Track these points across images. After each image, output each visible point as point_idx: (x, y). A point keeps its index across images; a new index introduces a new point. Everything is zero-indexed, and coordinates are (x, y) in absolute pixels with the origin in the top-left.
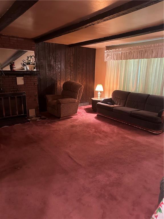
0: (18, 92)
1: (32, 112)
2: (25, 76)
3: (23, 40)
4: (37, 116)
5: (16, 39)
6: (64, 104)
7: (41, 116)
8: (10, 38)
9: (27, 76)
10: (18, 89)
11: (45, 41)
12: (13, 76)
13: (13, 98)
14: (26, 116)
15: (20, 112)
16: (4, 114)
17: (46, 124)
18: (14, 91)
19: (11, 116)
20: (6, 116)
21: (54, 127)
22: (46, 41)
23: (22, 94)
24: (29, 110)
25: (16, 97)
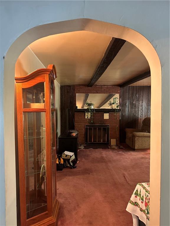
0: (104, 124)
1: (113, 142)
2: (110, 113)
3: (111, 86)
4: (117, 145)
5: (106, 86)
6: (138, 137)
7: (120, 146)
8: (102, 86)
9: (112, 113)
10: (105, 122)
11: (129, 85)
12: (101, 113)
13: (99, 129)
14: (108, 144)
15: (104, 141)
16: (93, 141)
17: (120, 152)
18: (101, 124)
19: (97, 142)
20: (94, 141)
21: (125, 156)
22: (131, 85)
23: (107, 126)
24: (111, 139)
25: (102, 128)
